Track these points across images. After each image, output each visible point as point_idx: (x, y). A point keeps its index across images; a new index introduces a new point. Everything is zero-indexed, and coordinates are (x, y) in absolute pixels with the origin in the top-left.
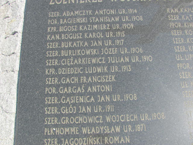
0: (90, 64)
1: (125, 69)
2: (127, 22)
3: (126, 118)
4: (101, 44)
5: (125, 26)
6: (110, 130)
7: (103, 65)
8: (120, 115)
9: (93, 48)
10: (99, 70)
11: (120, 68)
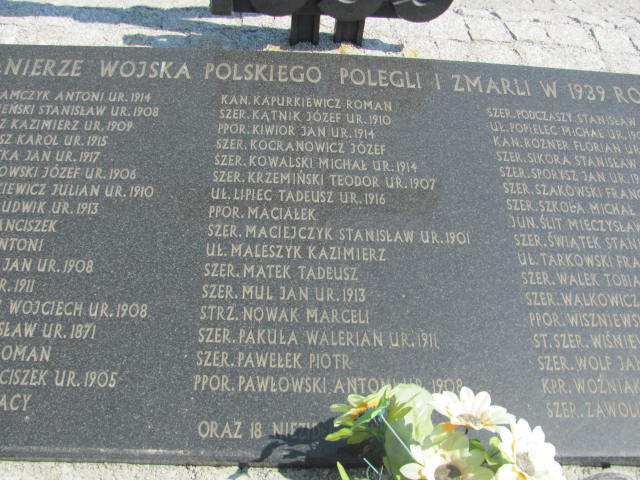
0: (8, 196)
1: (84, 209)
2: (119, 119)
3: (56, 307)
4: (48, 159)
5: (114, 125)
6: (11, 331)
7: (38, 199)
8: (42, 301)
9: (28, 164)
10: (26, 208)
11: (73, 207)
